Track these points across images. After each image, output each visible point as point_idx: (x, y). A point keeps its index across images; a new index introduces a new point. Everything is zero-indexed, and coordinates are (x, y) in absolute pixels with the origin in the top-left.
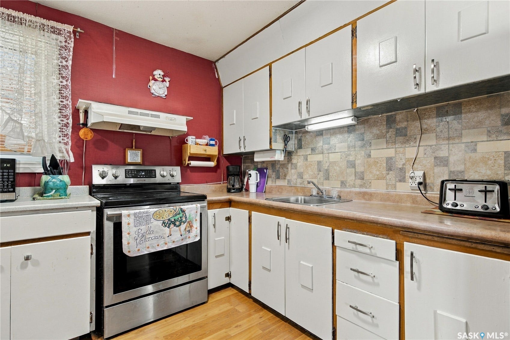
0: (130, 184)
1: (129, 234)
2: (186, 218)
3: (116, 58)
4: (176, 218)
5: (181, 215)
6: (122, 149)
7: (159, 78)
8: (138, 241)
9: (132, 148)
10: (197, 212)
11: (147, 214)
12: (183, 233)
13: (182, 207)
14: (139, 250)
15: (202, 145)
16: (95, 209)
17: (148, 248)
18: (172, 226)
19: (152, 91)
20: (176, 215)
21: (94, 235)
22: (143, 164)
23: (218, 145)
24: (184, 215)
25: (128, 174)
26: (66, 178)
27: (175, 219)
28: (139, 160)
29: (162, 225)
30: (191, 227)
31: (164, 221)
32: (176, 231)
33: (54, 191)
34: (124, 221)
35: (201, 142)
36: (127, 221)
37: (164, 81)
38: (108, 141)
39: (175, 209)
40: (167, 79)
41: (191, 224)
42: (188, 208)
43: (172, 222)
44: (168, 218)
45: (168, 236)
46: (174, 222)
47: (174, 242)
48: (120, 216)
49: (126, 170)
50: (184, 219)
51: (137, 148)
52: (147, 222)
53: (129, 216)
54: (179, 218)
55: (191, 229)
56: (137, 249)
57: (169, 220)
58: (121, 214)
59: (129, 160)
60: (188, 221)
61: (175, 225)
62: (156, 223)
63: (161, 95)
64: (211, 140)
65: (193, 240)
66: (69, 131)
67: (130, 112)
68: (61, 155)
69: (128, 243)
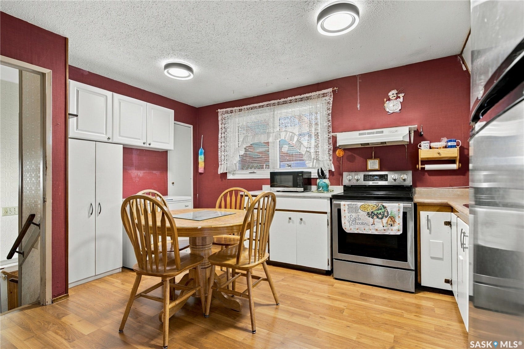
0: (369, 185)
1: (345, 217)
2: (388, 213)
3: (359, 95)
4: (379, 212)
5: (383, 210)
6: (365, 160)
7: (393, 97)
8: (350, 223)
9: (372, 158)
10: (399, 210)
11: (356, 206)
12: (385, 225)
13: (384, 204)
14: (351, 229)
15: (438, 148)
16: (329, 199)
17: (357, 229)
18: (375, 217)
19: (387, 110)
20: (378, 210)
21: (329, 214)
22: (381, 170)
23: (459, 146)
24: (386, 211)
25: (366, 178)
26: (327, 181)
27: (377, 213)
28: (377, 167)
29: (367, 215)
30: (394, 221)
31: (369, 212)
32: (379, 222)
33: (321, 188)
34: (342, 208)
35: (436, 145)
36: (344, 209)
37: (398, 97)
38: (355, 155)
39: (377, 205)
40: (401, 95)
41: (393, 220)
42: (389, 206)
43: (375, 214)
44: (371, 211)
45: (372, 225)
46: (377, 215)
47: (377, 230)
48: (340, 205)
49: (364, 175)
50: (386, 214)
51: (375, 158)
52: (356, 211)
53: (344, 205)
54: (382, 213)
55: (394, 224)
56: (350, 228)
57: (372, 212)
58: (340, 204)
59: (369, 167)
60: (389, 216)
61: (378, 217)
62: (362, 213)
63: (396, 111)
64: (451, 141)
65: (396, 233)
66: (331, 152)
67: (360, 134)
68: (328, 167)
69: (345, 223)
